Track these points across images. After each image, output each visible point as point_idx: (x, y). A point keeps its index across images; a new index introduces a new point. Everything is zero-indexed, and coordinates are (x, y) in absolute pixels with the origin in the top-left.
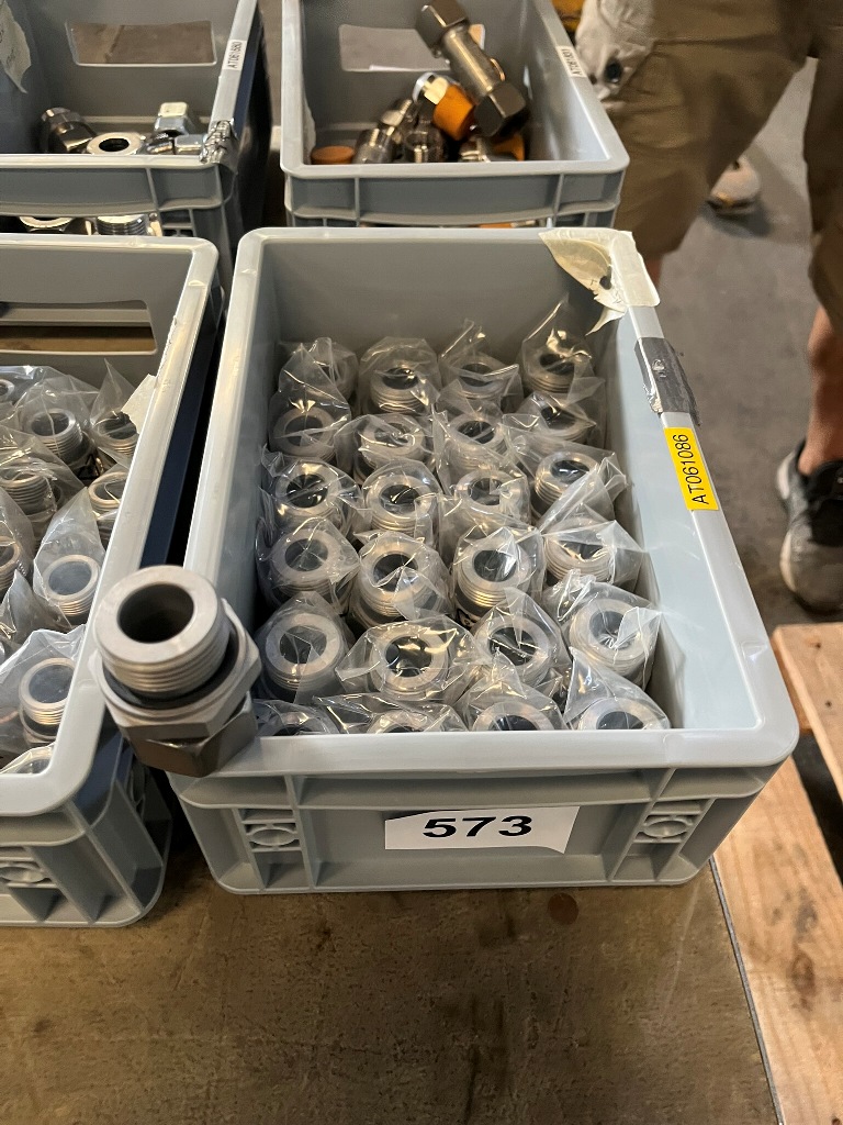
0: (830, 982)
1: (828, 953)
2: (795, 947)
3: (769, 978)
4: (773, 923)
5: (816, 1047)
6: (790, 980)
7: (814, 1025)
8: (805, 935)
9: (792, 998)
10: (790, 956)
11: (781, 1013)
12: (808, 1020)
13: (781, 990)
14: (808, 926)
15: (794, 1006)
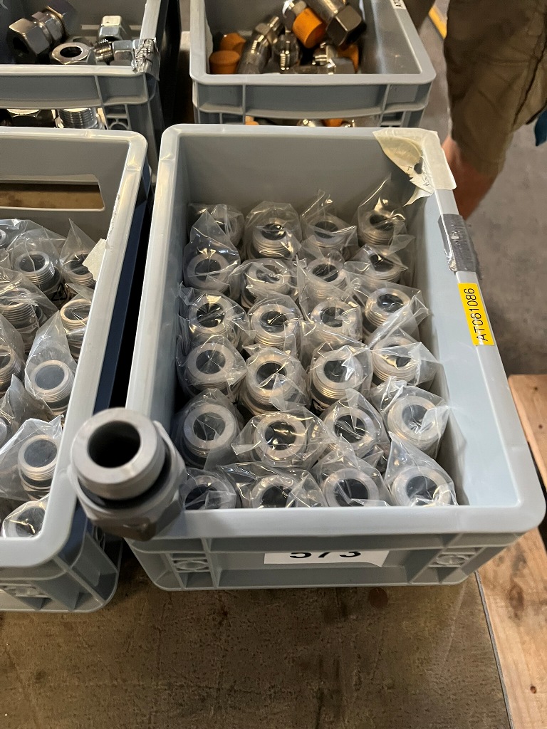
0: (533, 603)
1: (532, 584)
2: (512, 581)
3: (495, 599)
4: (498, 565)
5: (523, 643)
6: (508, 601)
7: (522, 629)
8: (518, 572)
9: (508, 612)
10: (508, 587)
11: (502, 621)
12: (518, 626)
13: (502, 607)
14: (520, 567)
15: (510, 617)
